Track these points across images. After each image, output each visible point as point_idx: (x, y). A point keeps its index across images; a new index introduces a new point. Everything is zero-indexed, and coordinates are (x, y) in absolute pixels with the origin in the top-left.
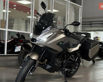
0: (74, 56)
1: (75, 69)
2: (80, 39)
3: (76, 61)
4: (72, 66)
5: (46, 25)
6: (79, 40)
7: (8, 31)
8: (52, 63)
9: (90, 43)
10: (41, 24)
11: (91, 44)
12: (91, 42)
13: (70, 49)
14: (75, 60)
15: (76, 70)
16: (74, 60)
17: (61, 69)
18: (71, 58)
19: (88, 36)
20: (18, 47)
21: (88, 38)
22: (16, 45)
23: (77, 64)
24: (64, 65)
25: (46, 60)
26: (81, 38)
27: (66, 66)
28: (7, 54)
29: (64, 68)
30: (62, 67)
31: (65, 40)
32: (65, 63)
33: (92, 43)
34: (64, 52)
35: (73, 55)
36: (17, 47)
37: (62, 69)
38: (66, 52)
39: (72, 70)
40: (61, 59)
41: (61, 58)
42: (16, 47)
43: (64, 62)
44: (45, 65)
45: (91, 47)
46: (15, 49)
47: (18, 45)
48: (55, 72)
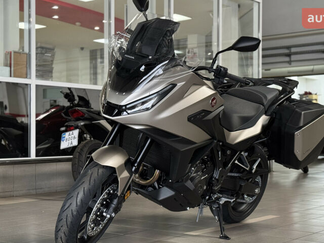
0: (246, 154)
1: (252, 196)
2: (264, 100)
3: (253, 171)
4: (241, 186)
5: (150, 59)
6: (263, 104)
7: (37, 86)
8: (178, 182)
9: (297, 109)
10: (133, 58)
11: (301, 114)
12: (299, 107)
13: (233, 134)
14: (251, 169)
15: (254, 198)
16: (248, 169)
17: (207, 197)
18: (236, 162)
19: (288, 90)
20: (71, 132)
21: (290, 97)
22: (63, 129)
23: (258, 179)
24: (217, 186)
25: (157, 172)
26: (266, 97)
27: (221, 188)
28: (37, 156)
29: (216, 196)
30: (210, 191)
31: (215, 103)
32: (217, 180)
33: (303, 113)
34: (213, 142)
35: (242, 153)
36: (67, 134)
37: (210, 197)
38: (221, 144)
39: (243, 198)
40: (205, 168)
41: (204, 162)
42: (63, 135)
43: (216, 175)
44: (154, 187)
45: (301, 124)
46: (62, 139)
47: (69, 129)
48: (188, 208)
